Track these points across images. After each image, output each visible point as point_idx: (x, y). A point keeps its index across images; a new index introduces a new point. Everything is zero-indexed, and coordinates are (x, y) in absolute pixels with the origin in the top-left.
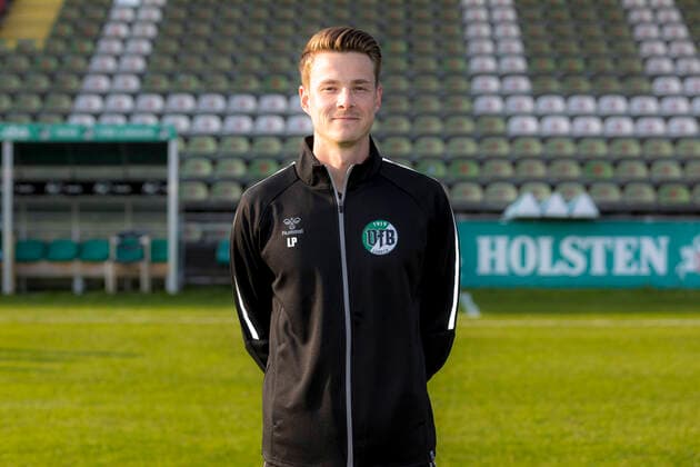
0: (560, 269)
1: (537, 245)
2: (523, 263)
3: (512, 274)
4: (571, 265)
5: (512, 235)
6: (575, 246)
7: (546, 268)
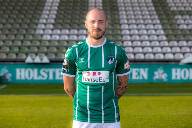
0: (40, 78)
1: (33, 71)
2: (29, 76)
3: (26, 79)
4: (43, 77)
5: (26, 68)
6: (44, 71)
7: (36, 78)
